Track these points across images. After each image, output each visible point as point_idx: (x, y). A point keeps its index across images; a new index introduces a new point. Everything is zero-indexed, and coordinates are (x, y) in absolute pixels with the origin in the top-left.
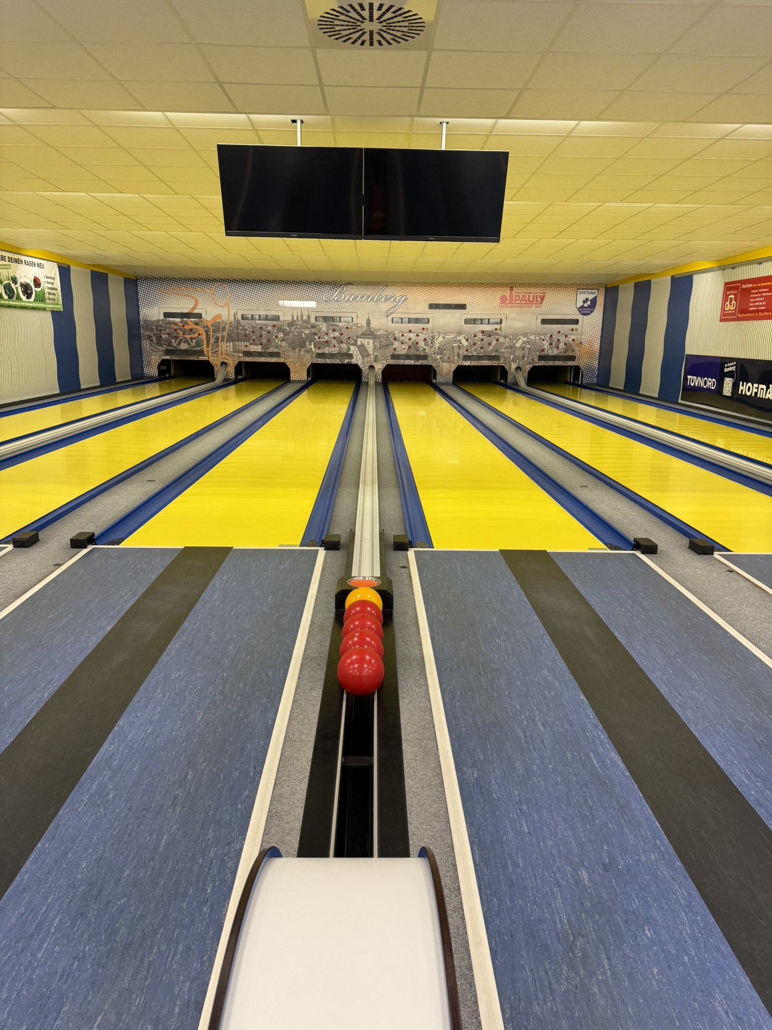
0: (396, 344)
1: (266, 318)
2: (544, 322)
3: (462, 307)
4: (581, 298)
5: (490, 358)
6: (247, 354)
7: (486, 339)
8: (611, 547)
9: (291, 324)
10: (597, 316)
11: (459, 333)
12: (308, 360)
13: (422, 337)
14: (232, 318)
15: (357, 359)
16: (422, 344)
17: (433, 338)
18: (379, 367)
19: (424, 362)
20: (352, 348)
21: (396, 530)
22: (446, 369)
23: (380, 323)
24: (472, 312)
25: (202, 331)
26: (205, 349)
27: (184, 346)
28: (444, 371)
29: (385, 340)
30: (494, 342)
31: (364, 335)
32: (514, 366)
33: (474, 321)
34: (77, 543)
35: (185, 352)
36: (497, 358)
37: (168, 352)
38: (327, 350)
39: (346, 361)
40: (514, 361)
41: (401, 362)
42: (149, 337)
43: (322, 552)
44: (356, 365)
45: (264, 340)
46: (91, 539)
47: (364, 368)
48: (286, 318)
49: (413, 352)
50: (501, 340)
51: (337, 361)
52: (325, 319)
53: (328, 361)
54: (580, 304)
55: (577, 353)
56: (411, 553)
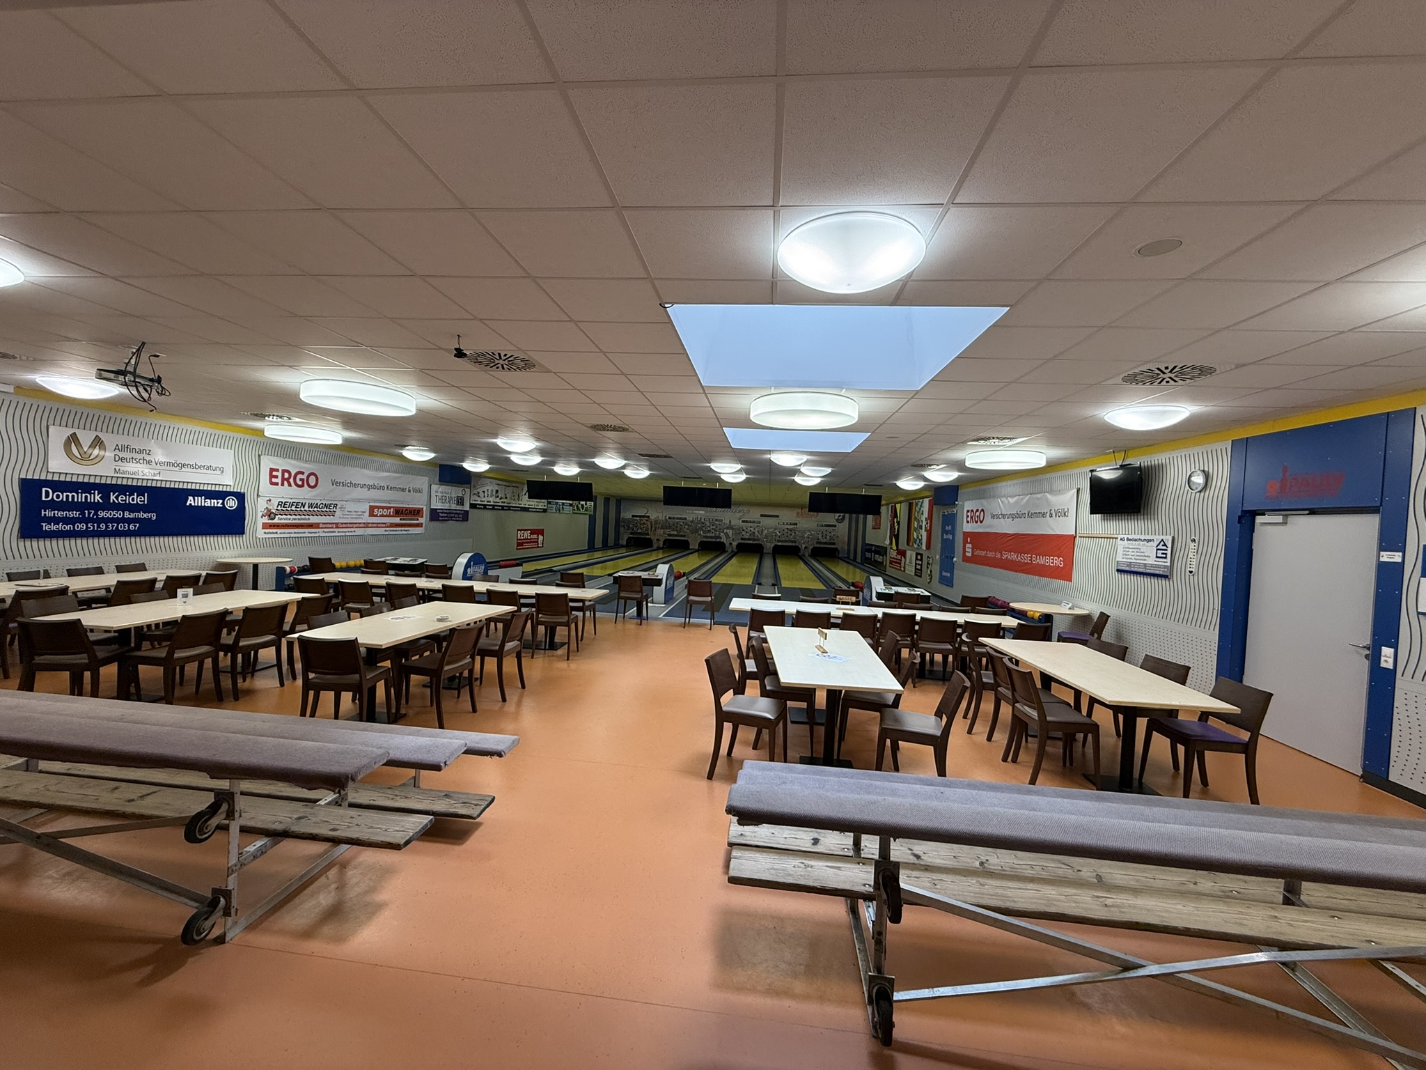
0: (744, 533)
1: (680, 518)
3: (778, 516)
4: (837, 515)
6: (669, 535)
7: (789, 532)
9: (692, 522)
11: (775, 529)
12: (699, 539)
13: (757, 530)
14: (664, 518)
15: (724, 540)
16: (757, 533)
17: (762, 530)
18: (735, 544)
19: (757, 542)
20: (722, 534)
22: (769, 546)
23: (736, 522)
24: (782, 519)
25: (649, 524)
26: (650, 532)
27: (639, 531)
28: (768, 547)
29: (738, 531)
30: (793, 534)
31: (727, 528)
32: (804, 546)
33: (783, 523)
35: (640, 533)
36: (794, 542)
37: (631, 533)
38: (708, 535)
39: (718, 540)
40: (804, 543)
41: (746, 542)
42: (624, 526)
44: (723, 543)
45: (678, 529)
47: (727, 545)
49: (752, 537)
50: (797, 533)
51: (714, 540)
53: (709, 540)
54: (837, 518)
55: (836, 541)
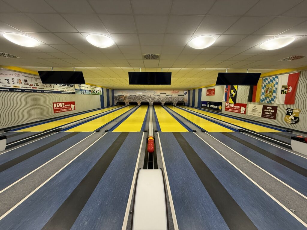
0: (155, 99)
1: (134, 95)
2: (179, 96)
4: (184, 92)
5: (170, 101)
6: (131, 101)
7: (170, 98)
8: (189, 131)
10: (187, 95)
11: (165, 97)
12: (141, 102)
13: (159, 98)
14: (128, 95)
17: (161, 98)
18: (152, 103)
19: (159, 102)
20: (148, 100)
21: (155, 129)
23: (152, 96)
24: (167, 94)
26: (124, 100)
28: (163, 103)
29: (153, 99)
33: (168, 95)
34: (106, 131)
37: (118, 101)
40: (174, 102)
41: (156, 102)
42: (115, 99)
43: (144, 133)
44: (148, 103)
45: (133, 99)
46: (108, 131)
47: (150, 103)
48: (137, 95)
50: (172, 98)
52: (143, 95)
53: (144, 102)
54: (184, 93)
55: (184, 101)
56: (158, 133)
